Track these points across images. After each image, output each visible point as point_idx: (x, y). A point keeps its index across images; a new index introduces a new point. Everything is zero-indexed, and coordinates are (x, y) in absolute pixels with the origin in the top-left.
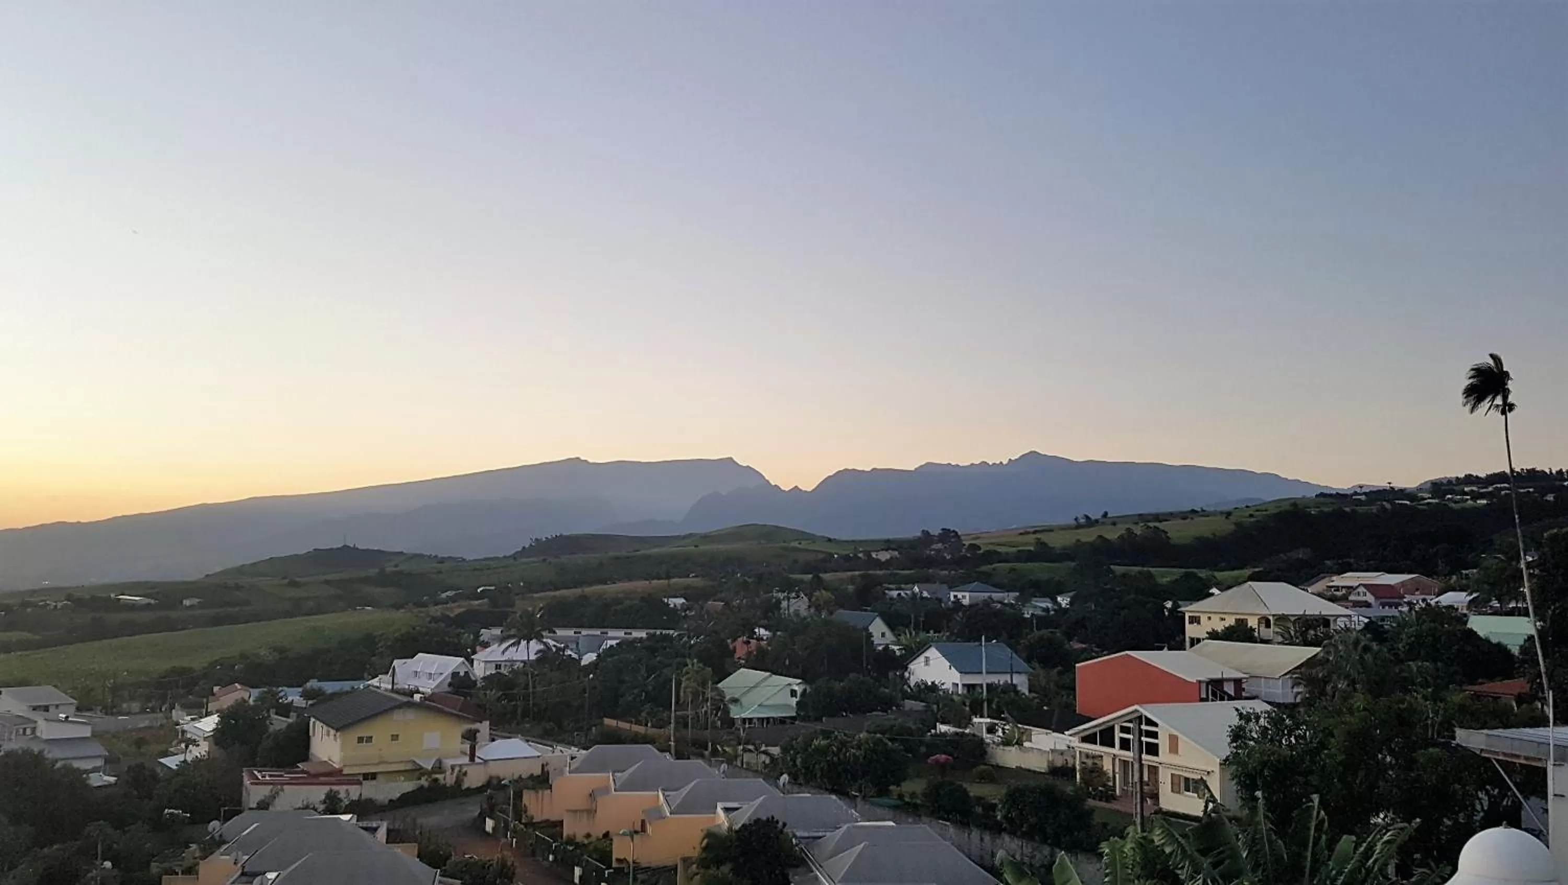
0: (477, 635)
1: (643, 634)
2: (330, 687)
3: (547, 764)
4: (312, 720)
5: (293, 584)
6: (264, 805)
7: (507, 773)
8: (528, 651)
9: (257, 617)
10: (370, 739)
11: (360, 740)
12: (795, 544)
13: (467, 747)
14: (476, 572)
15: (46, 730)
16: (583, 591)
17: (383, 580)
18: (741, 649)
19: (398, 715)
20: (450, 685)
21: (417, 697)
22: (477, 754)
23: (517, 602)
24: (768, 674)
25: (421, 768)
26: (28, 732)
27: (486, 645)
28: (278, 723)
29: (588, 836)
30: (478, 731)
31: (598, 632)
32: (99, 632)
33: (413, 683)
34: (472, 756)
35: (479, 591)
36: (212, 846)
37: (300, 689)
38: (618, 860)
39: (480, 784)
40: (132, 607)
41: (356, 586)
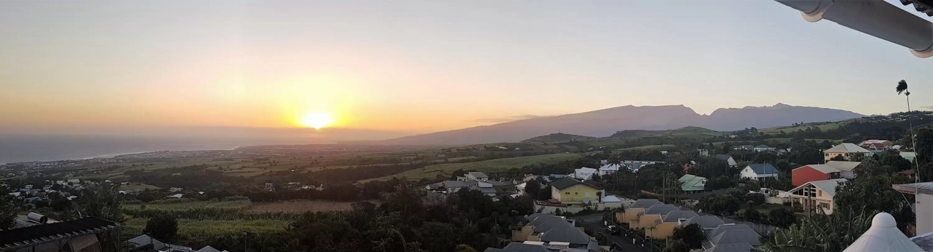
0: (600, 162)
1: (653, 163)
2: (557, 176)
3: (623, 204)
4: (552, 186)
5: (545, 144)
6: (540, 211)
7: (612, 206)
8: (615, 168)
9: (536, 154)
10: (569, 193)
11: (566, 193)
12: (704, 133)
13: (598, 198)
14: (600, 142)
15: (481, 185)
16: (633, 149)
17: (571, 144)
18: (686, 168)
19: (577, 186)
20: (592, 177)
21: (583, 181)
22: (601, 200)
23: (612, 152)
24: (695, 176)
25: (585, 204)
26: (476, 184)
27: (603, 165)
28: (543, 187)
29: (637, 228)
30: (601, 192)
31: (638, 162)
32: (493, 157)
33: (581, 176)
34: (600, 200)
35: (601, 148)
36: (526, 223)
37: (548, 176)
38: (647, 237)
39: (602, 210)
40: (502, 150)
41: (563, 145)
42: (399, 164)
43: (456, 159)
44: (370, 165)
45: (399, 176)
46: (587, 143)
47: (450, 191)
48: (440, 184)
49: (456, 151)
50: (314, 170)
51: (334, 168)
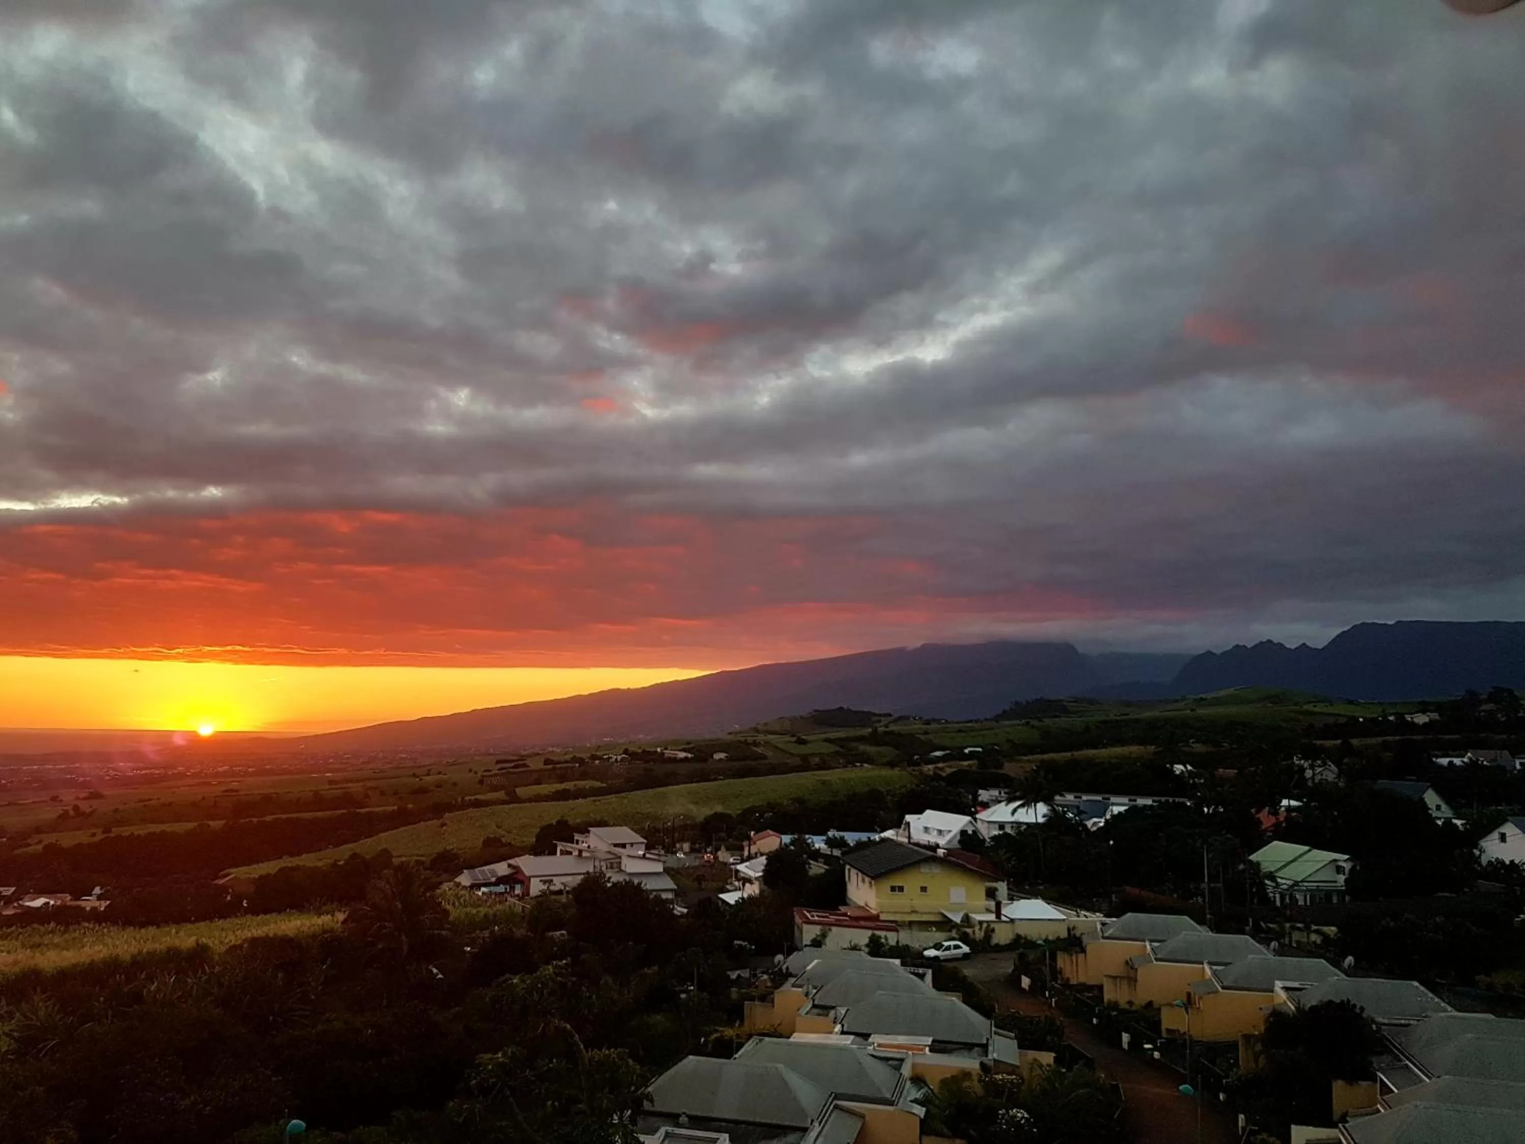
0: (976, 796)
1: (1149, 802)
2: (851, 838)
3: (1074, 928)
4: (848, 867)
5: (801, 742)
6: (817, 943)
7: (1034, 934)
8: (1037, 813)
9: (774, 770)
10: (901, 889)
11: (893, 889)
12: (1309, 707)
13: (992, 904)
14: (963, 734)
15: (631, 866)
16: (1072, 755)
17: (875, 739)
18: (1266, 819)
19: (925, 869)
20: (960, 842)
21: (941, 852)
22: (1003, 912)
23: (1006, 764)
24: (1307, 848)
25: (951, 921)
26: (615, 865)
27: (985, 806)
28: (817, 868)
29: (1130, 1003)
30: (996, 889)
31: (1099, 798)
32: (651, 782)
33: (932, 839)
34: (998, 914)
35: (966, 751)
36: (781, 977)
37: (824, 838)
38: (1169, 1031)
39: (1008, 942)
40: (674, 760)
41: (854, 744)
42: (363, 811)
43: (546, 789)
44: (269, 818)
45: (367, 847)
46: (922, 737)
47: (536, 888)
48: (502, 869)
49: (541, 766)
50: (67, 840)
51: (141, 830)
